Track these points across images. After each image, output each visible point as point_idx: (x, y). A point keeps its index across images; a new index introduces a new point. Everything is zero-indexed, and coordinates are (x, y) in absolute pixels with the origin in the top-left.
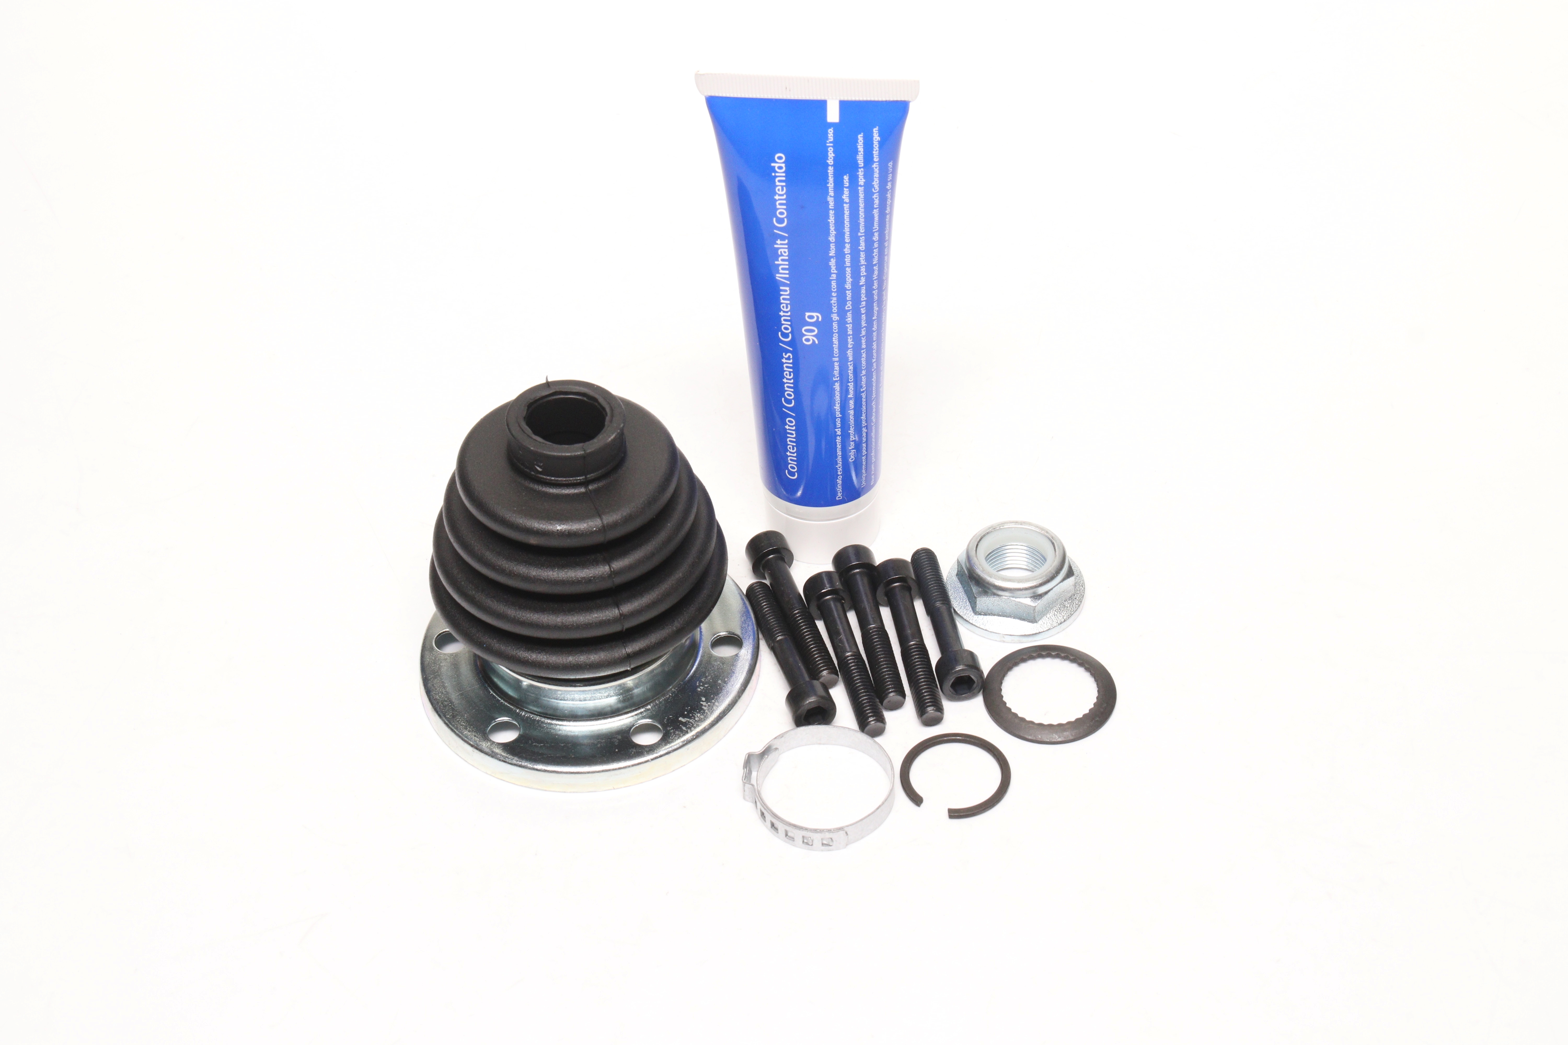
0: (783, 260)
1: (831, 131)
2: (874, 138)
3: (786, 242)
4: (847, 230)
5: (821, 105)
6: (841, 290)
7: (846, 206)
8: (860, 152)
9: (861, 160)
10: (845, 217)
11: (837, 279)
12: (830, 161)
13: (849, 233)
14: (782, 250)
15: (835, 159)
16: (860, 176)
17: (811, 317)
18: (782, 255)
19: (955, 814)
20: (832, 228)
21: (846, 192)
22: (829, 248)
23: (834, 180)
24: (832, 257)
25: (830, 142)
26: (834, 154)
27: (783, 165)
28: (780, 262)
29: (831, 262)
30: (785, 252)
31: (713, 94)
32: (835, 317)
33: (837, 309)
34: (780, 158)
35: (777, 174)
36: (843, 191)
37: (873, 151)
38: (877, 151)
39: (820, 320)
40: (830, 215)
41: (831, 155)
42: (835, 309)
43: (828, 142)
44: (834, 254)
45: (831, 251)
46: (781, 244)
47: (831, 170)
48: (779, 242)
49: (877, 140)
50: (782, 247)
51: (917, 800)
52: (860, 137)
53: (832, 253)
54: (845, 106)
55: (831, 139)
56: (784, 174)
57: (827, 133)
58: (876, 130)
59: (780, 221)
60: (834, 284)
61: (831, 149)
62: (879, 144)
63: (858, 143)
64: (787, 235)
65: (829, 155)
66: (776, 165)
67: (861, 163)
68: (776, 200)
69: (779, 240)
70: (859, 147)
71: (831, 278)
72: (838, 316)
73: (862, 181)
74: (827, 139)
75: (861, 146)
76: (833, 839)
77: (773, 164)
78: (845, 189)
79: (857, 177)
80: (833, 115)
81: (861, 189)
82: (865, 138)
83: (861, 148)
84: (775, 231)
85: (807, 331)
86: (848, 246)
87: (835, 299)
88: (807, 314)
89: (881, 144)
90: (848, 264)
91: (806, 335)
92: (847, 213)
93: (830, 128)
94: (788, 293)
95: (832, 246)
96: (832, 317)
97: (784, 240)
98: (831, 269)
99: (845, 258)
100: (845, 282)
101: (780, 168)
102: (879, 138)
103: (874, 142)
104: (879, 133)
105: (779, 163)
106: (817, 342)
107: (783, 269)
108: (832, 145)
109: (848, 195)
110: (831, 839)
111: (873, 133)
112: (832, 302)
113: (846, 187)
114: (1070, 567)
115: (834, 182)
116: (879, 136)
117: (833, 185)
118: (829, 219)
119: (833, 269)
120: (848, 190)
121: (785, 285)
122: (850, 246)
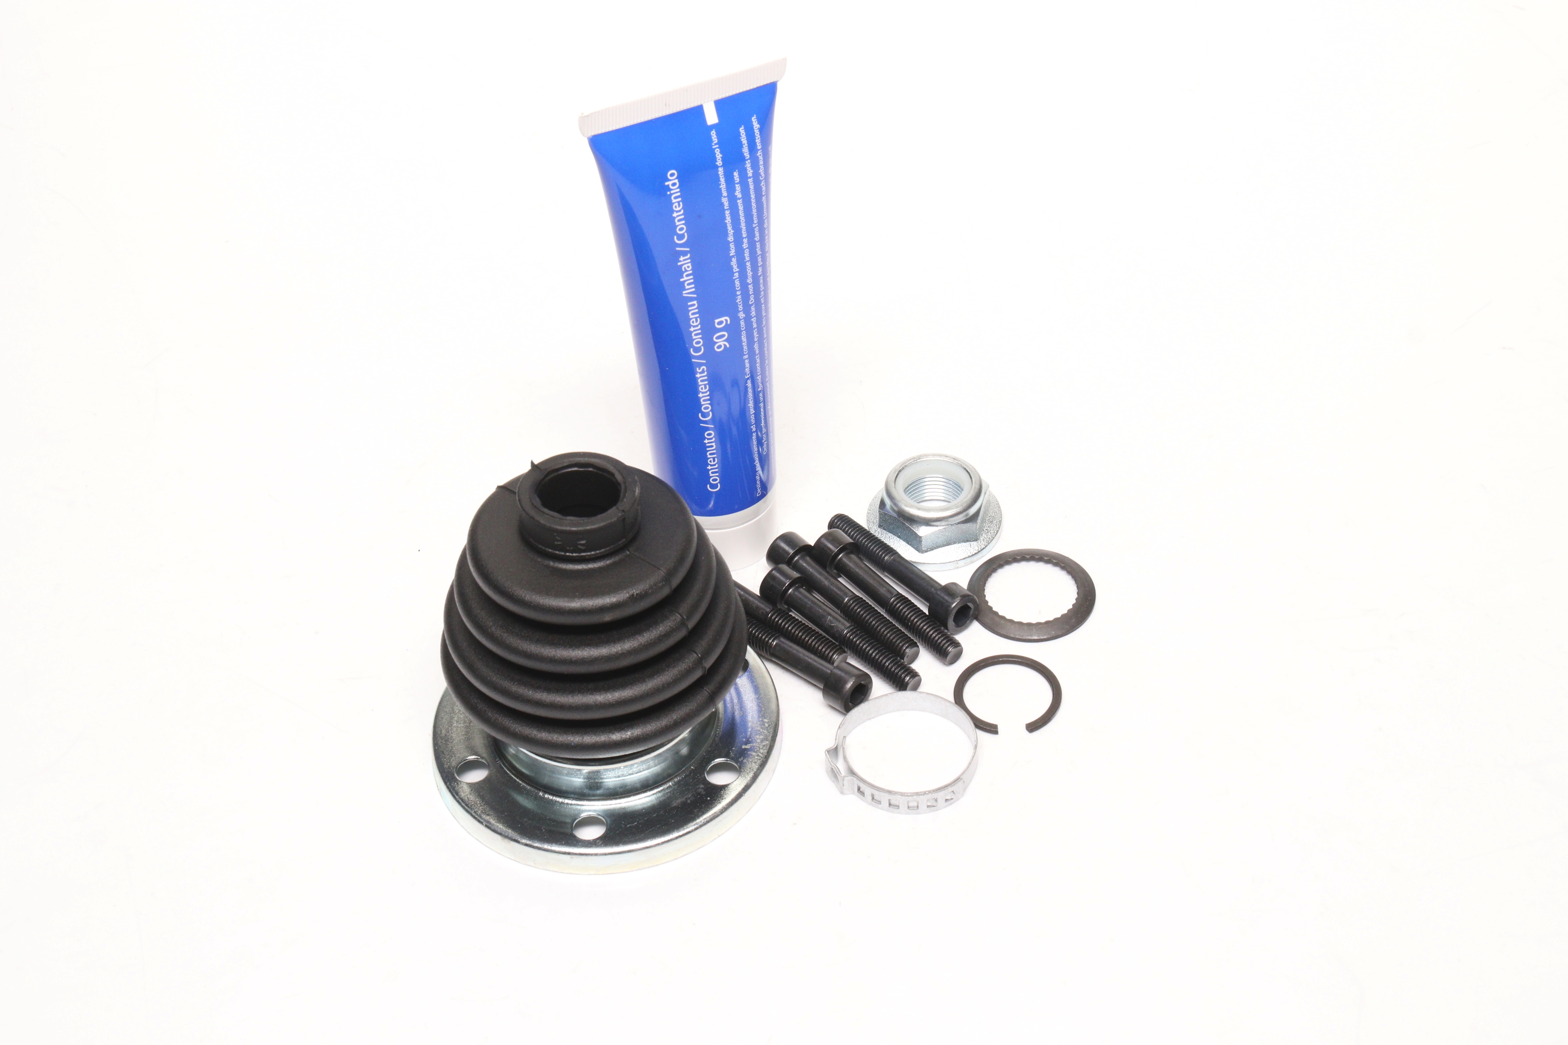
0: (687, 276)
1: (713, 133)
2: (754, 127)
3: (689, 256)
4: (743, 225)
5: (698, 111)
6: (744, 286)
7: (740, 202)
8: (744, 144)
9: (746, 153)
10: (740, 212)
11: (740, 277)
12: (719, 163)
13: (745, 228)
14: (686, 266)
15: (723, 159)
16: (748, 168)
17: (720, 323)
18: (686, 271)
19: (1033, 727)
20: (730, 228)
21: (738, 188)
22: (729, 249)
23: (725, 180)
24: (733, 256)
25: (716, 144)
26: (721, 154)
27: (676, 181)
28: (686, 278)
29: (732, 261)
30: (688, 267)
31: (596, 133)
32: (742, 315)
33: (742, 306)
34: (672, 175)
35: (672, 192)
36: (735, 187)
37: (755, 139)
38: (759, 138)
39: (729, 323)
40: (726, 215)
41: (719, 156)
42: (741, 307)
43: (713, 144)
44: (734, 253)
45: (731, 251)
46: (684, 260)
47: (721, 171)
48: (682, 258)
49: (757, 128)
50: (685, 263)
51: (991, 729)
52: (742, 130)
53: (732, 252)
54: (720, 105)
55: (715, 141)
56: (678, 190)
57: (711, 136)
58: (754, 119)
59: (681, 237)
60: (737, 283)
61: (717, 151)
62: (759, 131)
63: (741, 136)
64: (688, 249)
65: (717, 157)
66: (670, 183)
67: (747, 155)
68: (674, 218)
69: (682, 257)
70: (742, 140)
71: (734, 278)
72: (744, 313)
73: (750, 173)
74: (712, 141)
75: (744, 138)
76: (954, 791)
77: (666, 184)
78: (736, 185)
79: (746, 169)
80: (711, 117)
81: (750, 181)
82: (746, 130)
83: (744, 141)
84: (677, 249)
85: (718, 338)
86: (745, 241)
87: (739, 297)
88: (717, 321)
89: (761, 130)
90: (747, 259)
91: (717, 342)
92: (741, 208)
93: (712, 130)
94: (696, 306)
95: (732, 246)
96: (739, 316)
97: (687, 255)
98: (733, 268)
99: (745, 253)
100: (746, 277)
101: (674, 184)
102: (758, 126)
103: (755, 131)
104: (757, 120)
105: (673, 180)
106: (728, 346)
107: (688, 284)
108: (717, 146)
109: (740, 191)
110: (953, 792)
111: (752, 122)
112: (738, 301)
113: (737, 183)
115: (725, 182)
116: (758, 123)
117: (725, 185)
118: (726, 220)
119: (736, 268)
120: (739, 185)
121: (692, 299)
122: (748, 240)
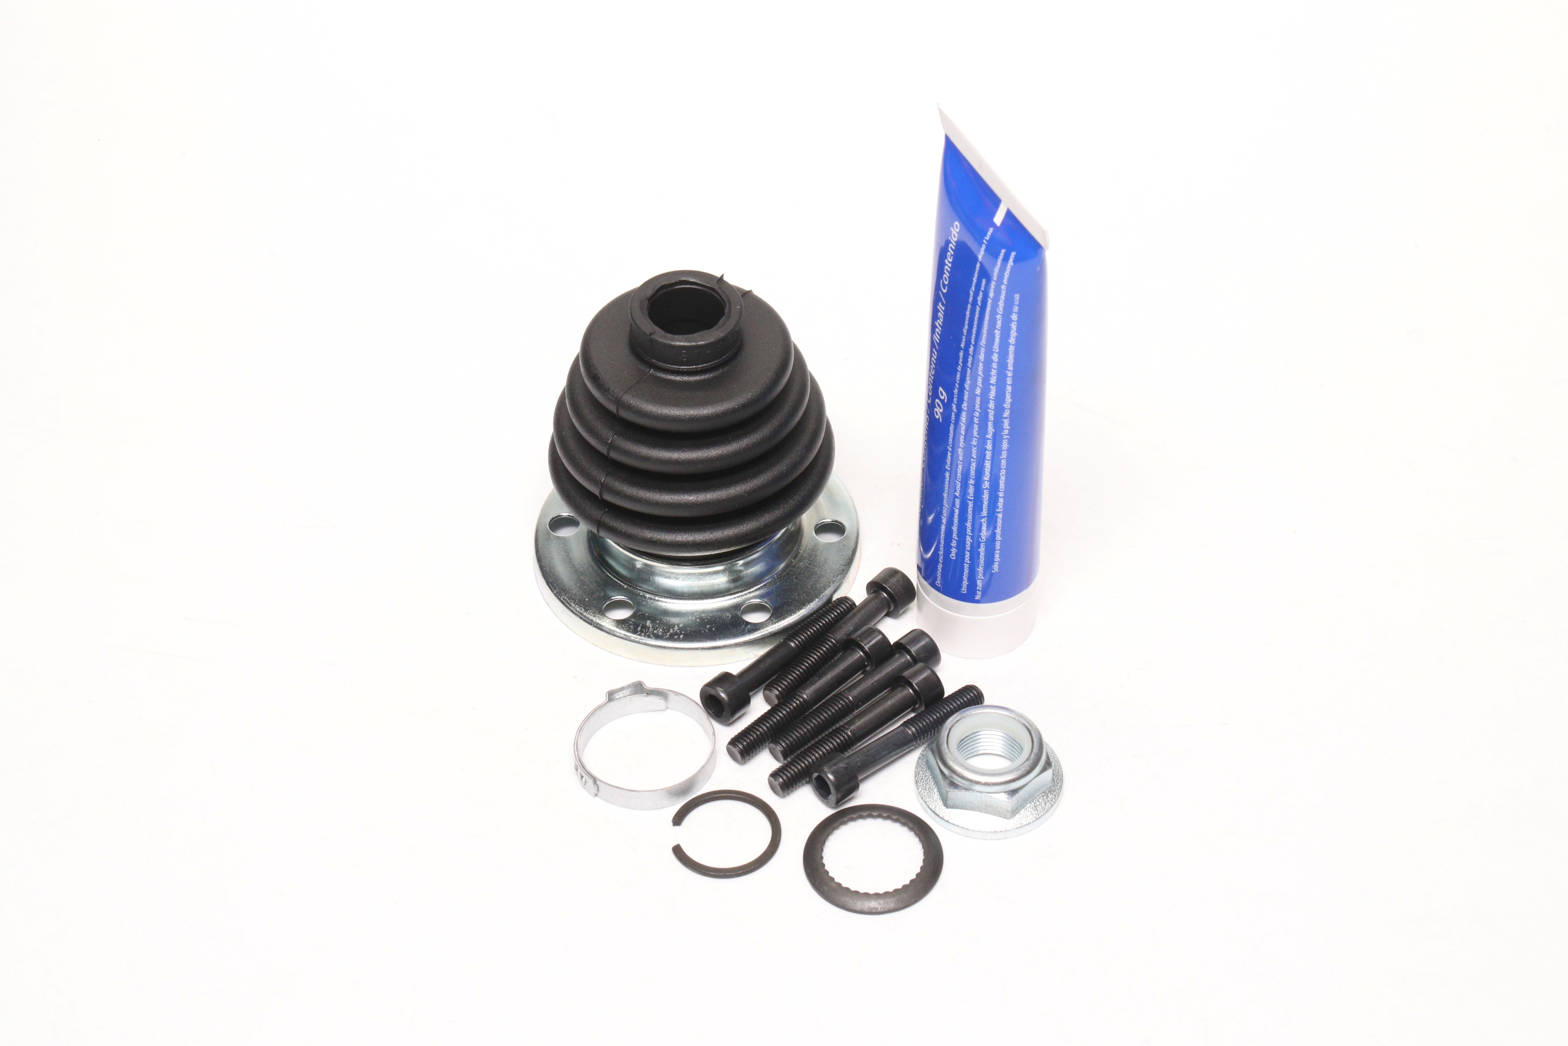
114: (1048, 758)
